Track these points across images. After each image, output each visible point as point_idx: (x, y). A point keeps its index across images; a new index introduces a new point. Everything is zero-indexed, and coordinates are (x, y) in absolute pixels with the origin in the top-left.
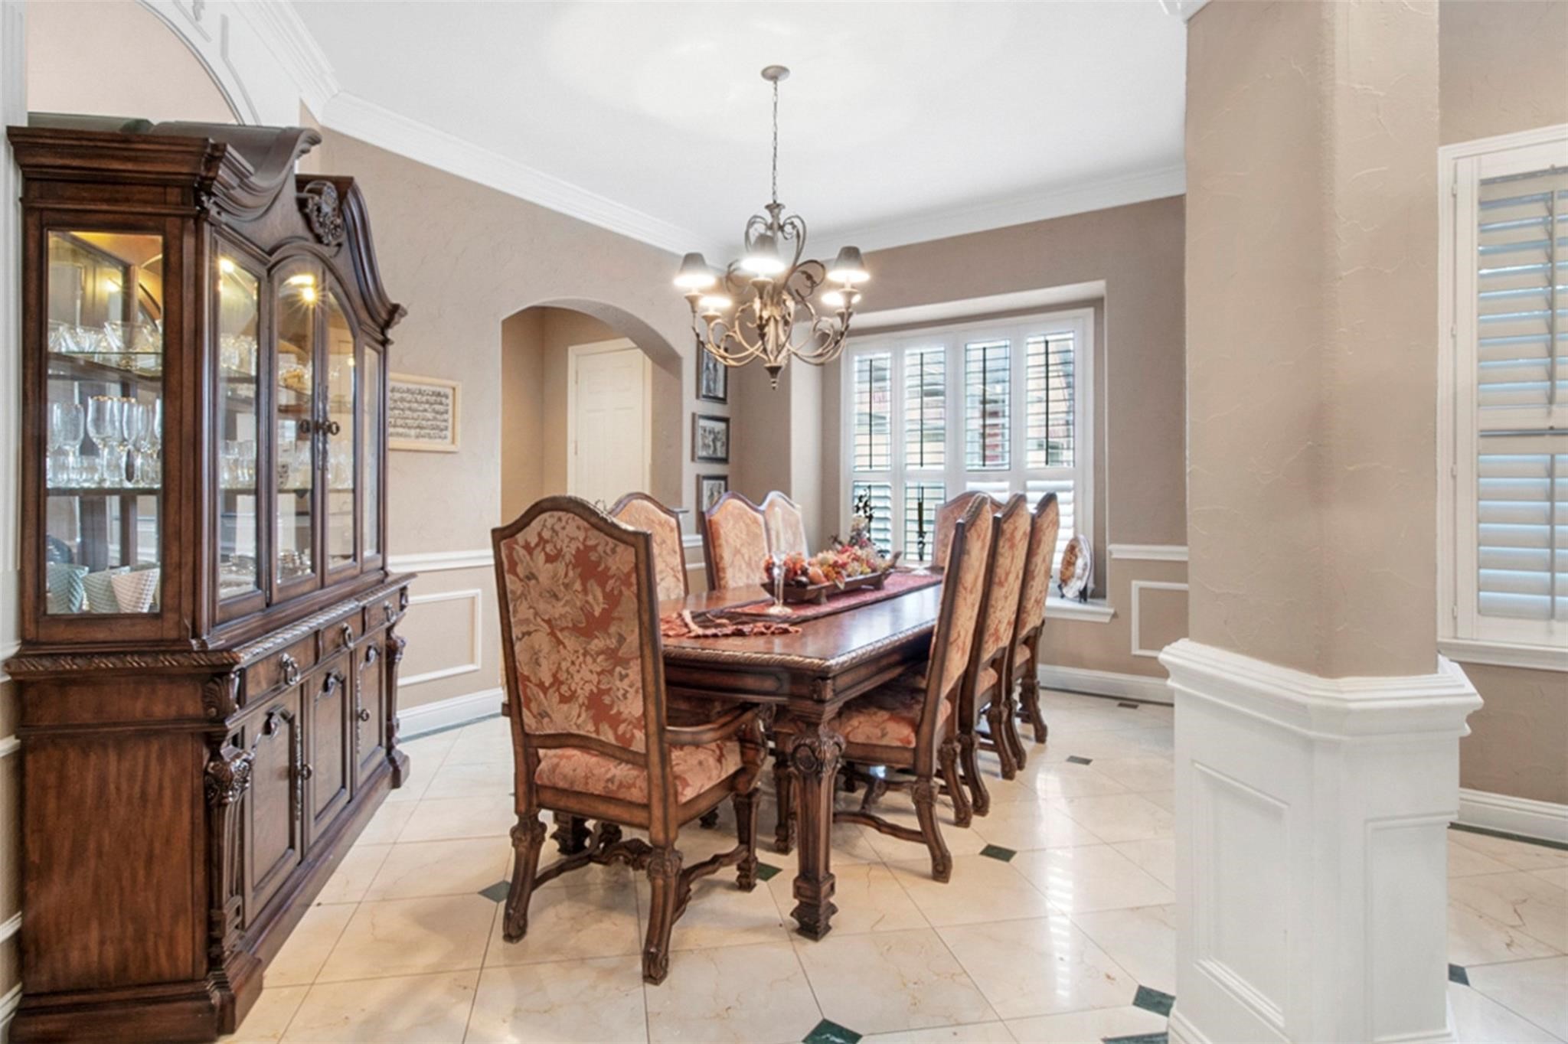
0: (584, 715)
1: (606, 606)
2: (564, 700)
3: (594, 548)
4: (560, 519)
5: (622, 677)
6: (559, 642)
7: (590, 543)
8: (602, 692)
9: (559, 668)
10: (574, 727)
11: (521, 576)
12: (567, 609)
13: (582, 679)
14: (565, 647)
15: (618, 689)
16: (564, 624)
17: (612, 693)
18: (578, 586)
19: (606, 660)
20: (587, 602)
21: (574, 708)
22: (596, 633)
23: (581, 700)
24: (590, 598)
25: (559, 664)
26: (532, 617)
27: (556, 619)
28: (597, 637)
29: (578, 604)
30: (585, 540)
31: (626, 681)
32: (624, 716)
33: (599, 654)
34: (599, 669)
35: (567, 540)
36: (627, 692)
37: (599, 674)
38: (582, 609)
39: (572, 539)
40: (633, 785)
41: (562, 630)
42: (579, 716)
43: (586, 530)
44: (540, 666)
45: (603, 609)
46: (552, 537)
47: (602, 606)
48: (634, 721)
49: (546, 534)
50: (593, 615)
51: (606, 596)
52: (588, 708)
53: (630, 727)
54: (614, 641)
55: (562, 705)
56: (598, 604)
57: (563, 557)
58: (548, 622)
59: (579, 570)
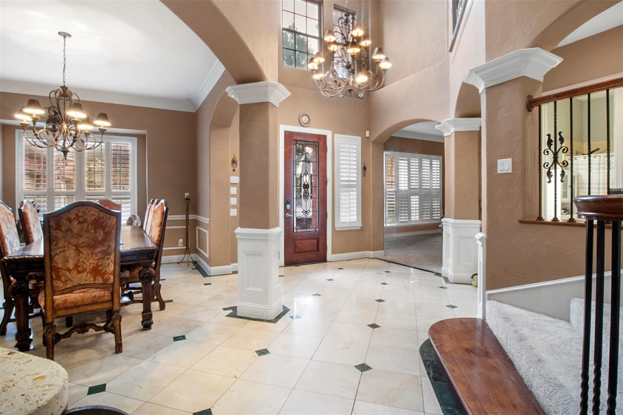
0: (89, 276)
1: (104, 236)
2: (79, 272)
3: (102, 218)
4: (87, 209)
5: (108, 259)
6: (80, 252)
7: (101, 216)
8: (98, 266)
9: (79, 261)
10: (84, 281)
11: (63, 230)
12: (86, 239)
13: (89, 263)
14: (82, 253)
15: (106, 263)
16: (83, 245)
17: (103, 265)
18: (92, 231)
19: (102, 255)
20: (96, 236)
21: (85, 275)
22: (98, 246)
23: (88, 271)
24: (98, 235)
25: (79, 260)
26: (66, 245)
27: (79, 244)
28: (99, 247)
29: (91, 237)
30: (98, 215)
31: (109, 260)
32: (107, 272)
33: (98, 253)
34: (98, 258)
35: (90, 216)
36: (109, 263)
37: (97, 260)
38: (93, 239)
39: (92, 215)
40: (105, 296)
41: (82, 247)
42: (87, 276)
43: (98, 212)
44: (68, 262)
45: (103, 238)
46: (83, 215)
47: (102, 237)
48: (111, 273)
49: (80, 214)
50: (98, 240)
51: (104, 233)
52: (91, 273)
53: (109, 275)
54: (106, 247)
55: (78, 275)
56: (101, 236)
57: (87, 222)
58: (75, 246)
59: (93, 226)
